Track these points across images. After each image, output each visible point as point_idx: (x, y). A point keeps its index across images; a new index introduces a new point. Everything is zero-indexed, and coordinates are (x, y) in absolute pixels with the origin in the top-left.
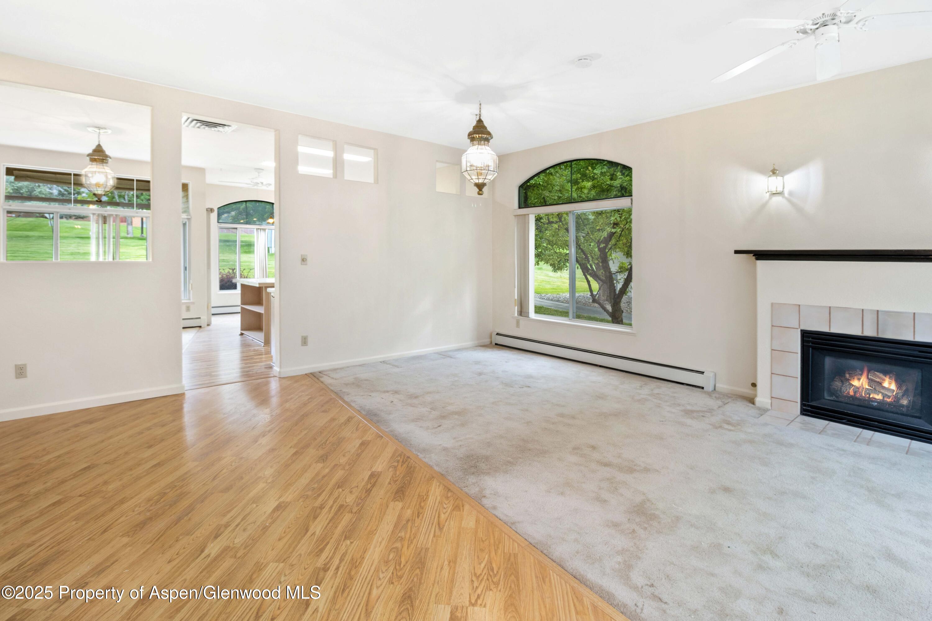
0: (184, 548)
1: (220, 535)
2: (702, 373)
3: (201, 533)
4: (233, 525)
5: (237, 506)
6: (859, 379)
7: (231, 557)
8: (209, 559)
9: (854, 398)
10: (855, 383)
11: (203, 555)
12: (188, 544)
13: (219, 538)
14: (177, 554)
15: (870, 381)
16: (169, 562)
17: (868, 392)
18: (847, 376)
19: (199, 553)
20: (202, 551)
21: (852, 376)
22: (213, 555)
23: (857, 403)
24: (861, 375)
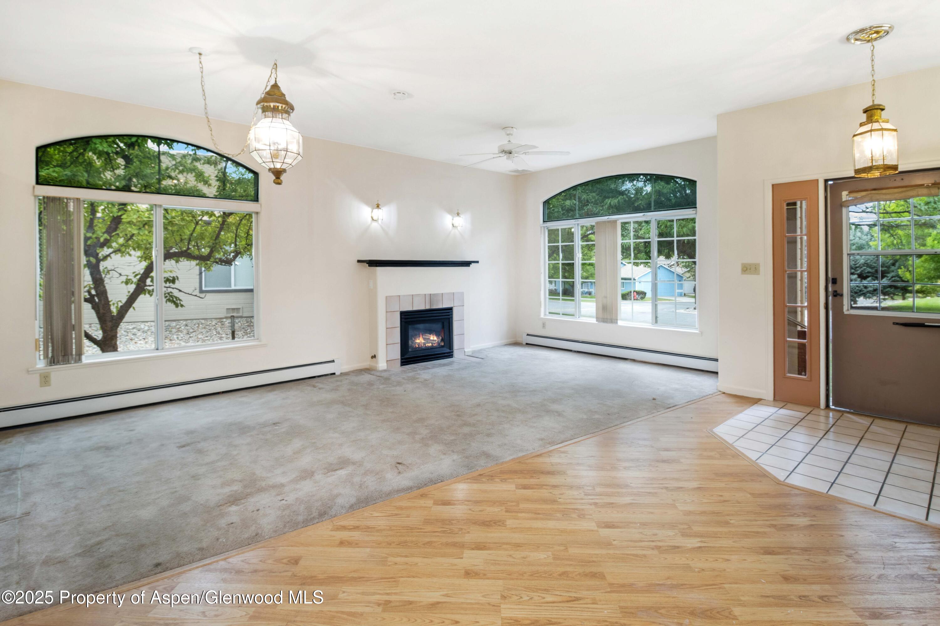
0: (707, 560)
1: (672, 546)
2: (333, 361)
3: (681, 559)
4: (654, 544)
5: (622, 554)
6: (419, 339)
7: (692, 529)
8: (703, 540)
9: (419, 347)
10: (418, 341)
11: (703, 545)
12: (700, 560)
13: (677, 545)
14: (717, 560)
15: (424, 339)
16: (728, 560)
17: (424, 344)
18: (413, 339)
19: (703, 549)
20: (700, 547)
21: (415, 339)
22: (699, 540)
23: (420, 349)
24: (419, 337)
